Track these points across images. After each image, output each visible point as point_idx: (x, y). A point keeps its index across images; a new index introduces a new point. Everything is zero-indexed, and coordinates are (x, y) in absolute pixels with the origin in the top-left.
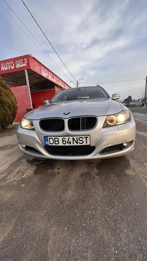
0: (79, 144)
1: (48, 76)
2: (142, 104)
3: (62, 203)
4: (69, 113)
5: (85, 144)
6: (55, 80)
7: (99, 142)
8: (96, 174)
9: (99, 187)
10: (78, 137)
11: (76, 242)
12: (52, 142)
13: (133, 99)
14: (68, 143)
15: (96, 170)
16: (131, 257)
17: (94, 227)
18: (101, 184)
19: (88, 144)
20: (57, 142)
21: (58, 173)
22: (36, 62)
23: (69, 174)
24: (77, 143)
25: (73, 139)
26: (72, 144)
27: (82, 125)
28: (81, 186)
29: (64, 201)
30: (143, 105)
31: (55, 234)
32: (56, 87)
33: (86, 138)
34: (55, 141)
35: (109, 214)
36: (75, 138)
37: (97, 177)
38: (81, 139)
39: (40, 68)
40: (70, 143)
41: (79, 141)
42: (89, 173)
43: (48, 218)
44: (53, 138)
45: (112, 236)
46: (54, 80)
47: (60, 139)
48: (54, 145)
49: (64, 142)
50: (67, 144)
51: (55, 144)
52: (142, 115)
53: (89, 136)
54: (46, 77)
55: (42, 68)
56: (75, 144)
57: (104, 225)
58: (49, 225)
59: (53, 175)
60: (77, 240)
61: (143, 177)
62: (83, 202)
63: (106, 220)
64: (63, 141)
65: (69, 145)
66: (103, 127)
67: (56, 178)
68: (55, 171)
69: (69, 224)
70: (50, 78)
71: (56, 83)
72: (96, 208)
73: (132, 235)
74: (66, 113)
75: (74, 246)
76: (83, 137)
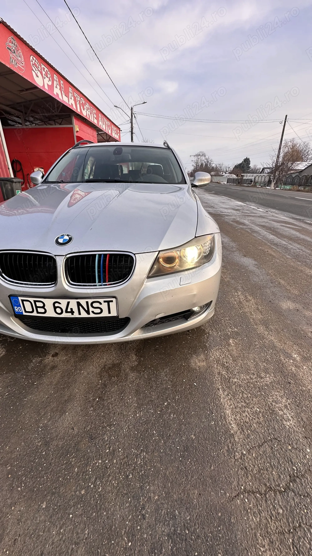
0: (92, 315)
1: (51, 87)
2: (267, 179)
3: (47, 444)
4: (70, 239)
5: (105, 314)
6: (72, 102)
7: (139, 308)
8: (133, 369)
9: (131, 399)
10: (90, 301)
11: (58, 533)
12: (29, 308)
13: (252, 165)
14: (67, 312)
15: (135, 358)
16: (152, 551)
17: (100, 495)
18: (137, 392)
19: (114, 313)
20: (40, 310)
21: (53, 368)
22: (11, 38)
23: (75, 370)
24: (88, 312)
25: (79, 304)
26: (76, 315)
27: (99, 272)
28: (94, 400)
29: (52, 439)
30: (269, 182)
31: (19, 520)
32: (74, 121)
33: (108, 302)
34: (37, 307)
35: (136, 462)
36: (83, 302)
37: (132, 375)
38: (95, 305)
39: (27, 61)
40: (72, 312)
41: (91, 309)
42: (118, 365)
43: (11, 485)
44: (32, 300)
45: (129, 511)
46: (68, 100)
47: (49, 303)
48: (35, 314)
49: (58, 310)
50: (64, 315)
51: (38, 312)
52: (261, 210)
53: (114, 300)
54: (46, 89)
55: (33, 59)
56: (84, 315)
57: (121, 490)
58: (9, 501)
59: (41, 372)
60: (61, 528)
61: (219, 373)
62: (92, 438)
63: (128, 476)
64: (55, 308)
65: (69, 315)
66: (148, 277)
67: (45, 380)
68: (46, 361)
69: (53, 494)
70: (58, 93)
71: (74, 108)
72: (114, 451)
73: (166, 506)
74: (61, 241)
75: (53, 543)
76: (101, 300)
